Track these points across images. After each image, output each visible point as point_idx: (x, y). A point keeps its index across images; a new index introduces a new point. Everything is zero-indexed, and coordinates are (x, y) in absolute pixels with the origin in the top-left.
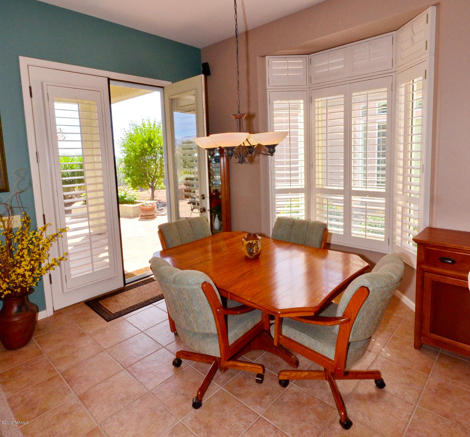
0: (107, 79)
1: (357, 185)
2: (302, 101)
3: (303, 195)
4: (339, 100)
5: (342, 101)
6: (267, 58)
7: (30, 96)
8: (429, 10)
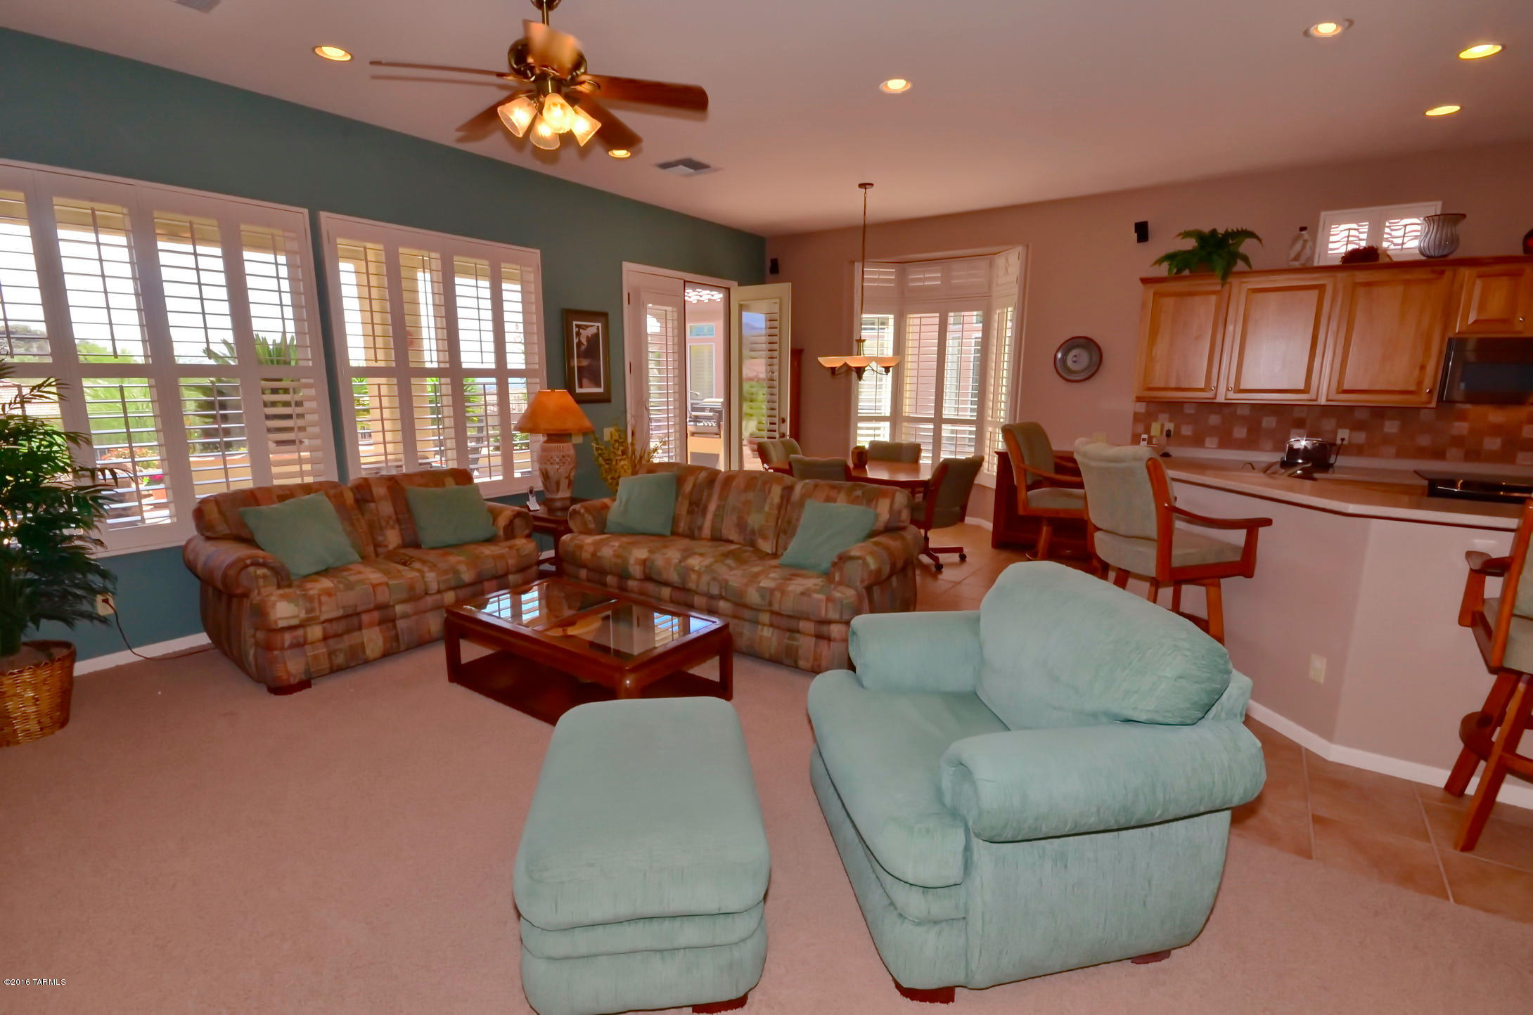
0: (682, 281)
1: (948, 413)
2: (892, 316)
3: (887, 424)
4: (934, 319)
5: (937, 321)
6: (858, 266)
7: (629, 303)
8: (1019, 249)
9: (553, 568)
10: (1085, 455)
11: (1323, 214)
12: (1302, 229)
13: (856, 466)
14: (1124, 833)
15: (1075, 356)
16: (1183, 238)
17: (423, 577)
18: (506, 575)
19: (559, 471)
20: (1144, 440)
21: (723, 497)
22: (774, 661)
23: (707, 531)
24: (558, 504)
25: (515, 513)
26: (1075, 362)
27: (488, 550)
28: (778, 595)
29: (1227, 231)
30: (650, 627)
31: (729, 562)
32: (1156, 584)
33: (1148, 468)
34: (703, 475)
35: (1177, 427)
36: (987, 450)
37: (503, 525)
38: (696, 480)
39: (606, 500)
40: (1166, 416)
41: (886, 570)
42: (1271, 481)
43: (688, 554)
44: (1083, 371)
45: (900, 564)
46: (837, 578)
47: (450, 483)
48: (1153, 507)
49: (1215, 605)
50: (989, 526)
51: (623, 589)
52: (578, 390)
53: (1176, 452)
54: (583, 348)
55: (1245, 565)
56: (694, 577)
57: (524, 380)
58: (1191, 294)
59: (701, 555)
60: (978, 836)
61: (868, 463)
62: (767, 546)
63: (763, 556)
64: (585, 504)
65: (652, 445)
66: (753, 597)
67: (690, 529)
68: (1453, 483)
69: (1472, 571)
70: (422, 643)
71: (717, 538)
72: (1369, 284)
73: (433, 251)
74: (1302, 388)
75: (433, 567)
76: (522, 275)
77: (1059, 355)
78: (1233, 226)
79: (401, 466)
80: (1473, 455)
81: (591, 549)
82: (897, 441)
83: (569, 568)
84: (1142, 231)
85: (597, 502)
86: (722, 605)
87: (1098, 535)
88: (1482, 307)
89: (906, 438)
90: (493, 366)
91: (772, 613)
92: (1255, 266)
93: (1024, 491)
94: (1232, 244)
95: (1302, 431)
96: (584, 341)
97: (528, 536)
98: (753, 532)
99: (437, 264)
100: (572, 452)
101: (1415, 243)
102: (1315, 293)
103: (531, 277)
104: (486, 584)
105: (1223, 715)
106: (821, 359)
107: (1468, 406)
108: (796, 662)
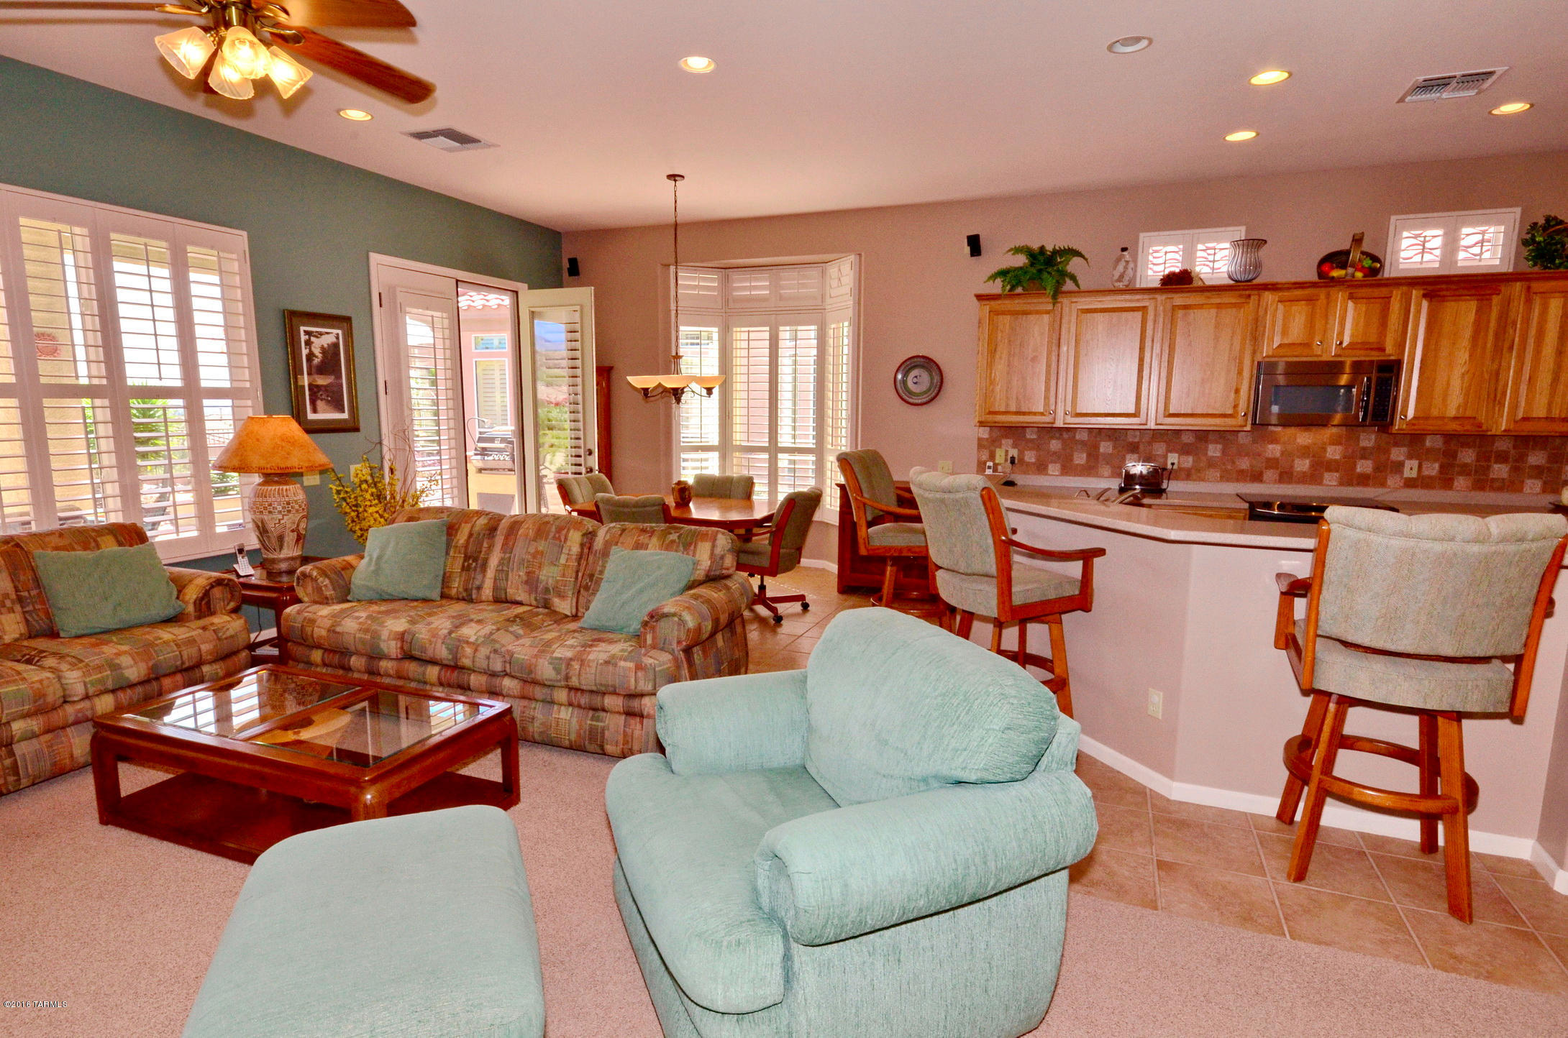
0: (454, 281)
1: (785, 440)
2: (716, 329)
3: (716, 454)
4: (763, 333)
5: (767, 335)
6: (672, 268)
7: (381, 306)
8: (852, 257)
9: (275, 652)
10: (920, 486)
11: (1142, 235)
12: (1124, 249)
13: (678, 505)
14: (960, 911)
15: (916, 377)
16: (1013, 254)
17: (59, 678)
18: (199, 664)
19: (282, 522)
20: (989, 467)
21: (507, 547)
22: (576, 748)
23: (487, 592)
24: (284, 566)
25: (211, 581)
26: (915, 383)
27: (166, 634)
28: (576, 666)
29: (1054, 249)
30: (424, 717)
31: (515, 628)
32: (999, 624)
33: (982, 496)
34: (482, 521)
35: (1021, 453)
36: (828, 481)
37: (195, 597)
38: (472, 527)
39: (350, 558)
40: (1010, 442)
41: (708, 626)
42: (1102, 508)
43: (461, 621)
44: (925, 393)
45: (724, 618)
46: (649, 641)
47: (110, 547)
48: (990, 541)
49: (1058, 643)
50: (833, 567)
51: (372, 672)
52: (311, 416)
53: (1020, 479)
54: (316, 361)
55: (1082, 600)
56: (469, 650)
57: (229, 402)
58: (1025, 313)
59: (479, 622)
60: (797, 941)
61: (693, 499)
62: (565, 606)
63: (560, 619)
64: (318, 564)
65: (419, 486)
66: (545, 670)
67: (466, 590)
68: (1268, 505)
69: (1282, 593)
70: (59, 772)
71: (501, 600)
72: (1186, 307)
73: (80, 224)
74: (1133, 412)
75: (77, 662)
76: (219, 262)
77: (899, 376)
78: (1062, 244)
79: (29, 523)
80: (1286, 476)
81: (328, 623)
82: (728, 474)
83: (297, 651)
84: (975, 245)
85: (337, 561)
86: (507, 682)
87: (939, 574)
88: (1285, 332)
89: (736, 472)
90: (178, 383)
91: (570, 689)
92: (1082, 288)
93: (864, 528)
94: (1060, 262)
95: (1136, 456)
96: (317, 351)
97: (235, 611)
98: (547, 590)
99: (83, 243)
100: (301, 496)
101: (1225, 269)
102: (1138, 315)
103: (235, 267)
104: (167, 682)
105: (1054, 766)
106: (630, 379)
107: (1279, 429)
108: (602, 747)
